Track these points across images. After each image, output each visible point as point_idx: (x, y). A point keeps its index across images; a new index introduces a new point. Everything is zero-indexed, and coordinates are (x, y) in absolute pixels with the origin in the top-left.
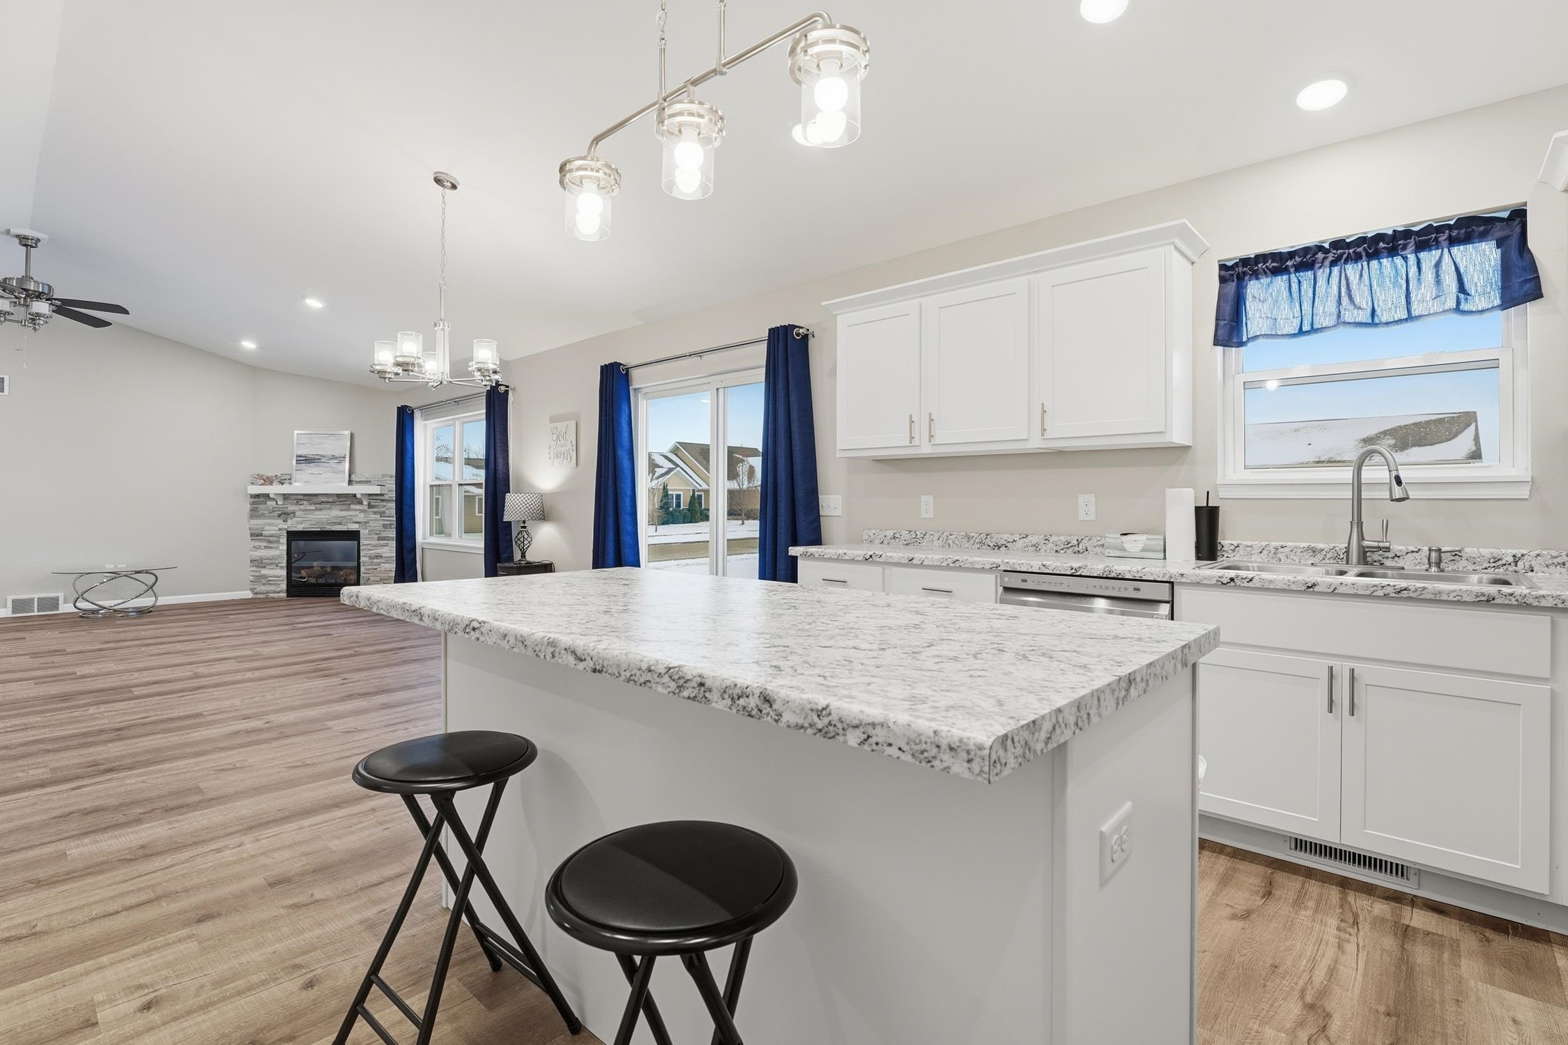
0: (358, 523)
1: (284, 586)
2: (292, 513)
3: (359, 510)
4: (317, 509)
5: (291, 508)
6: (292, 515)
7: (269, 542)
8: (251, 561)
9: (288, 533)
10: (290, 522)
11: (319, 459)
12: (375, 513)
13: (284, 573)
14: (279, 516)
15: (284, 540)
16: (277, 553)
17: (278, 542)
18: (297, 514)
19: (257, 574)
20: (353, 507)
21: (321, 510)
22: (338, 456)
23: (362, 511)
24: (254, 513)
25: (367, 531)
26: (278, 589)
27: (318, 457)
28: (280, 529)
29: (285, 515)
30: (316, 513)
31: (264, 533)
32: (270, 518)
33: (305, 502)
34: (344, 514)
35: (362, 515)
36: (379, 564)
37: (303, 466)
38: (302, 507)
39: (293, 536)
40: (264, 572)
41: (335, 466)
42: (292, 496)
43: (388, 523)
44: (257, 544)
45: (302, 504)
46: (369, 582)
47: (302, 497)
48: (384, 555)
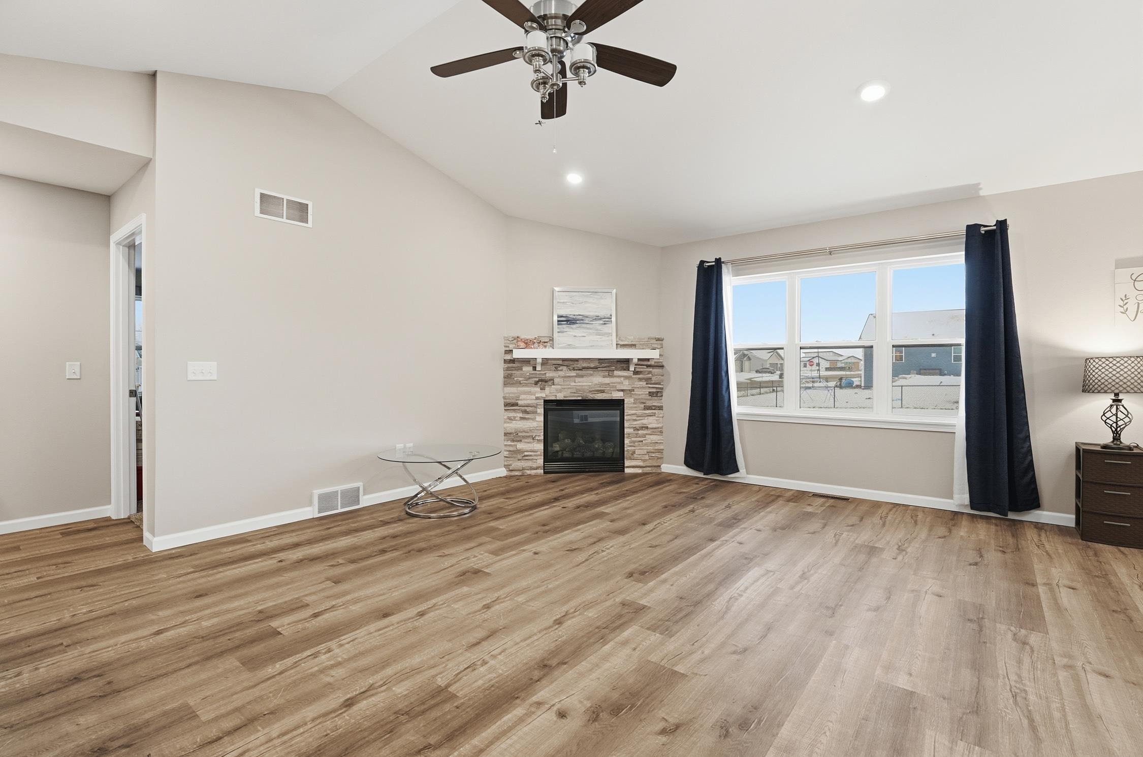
0: (622, 390)
1: (541, 461)
2: (550, 380)
3: (623, 377)
4: (578, 376)
5: (549, 374)
6: (550, 383)
7: (526, 412)
8: (506, 434)
9: (546, 402)
10: (547, 390)
11: (582, 320)
12: (640, 379)
13: (541, 447)
14: (536, 383)
15: (541, 410)
16: (534, 424)
17: (535, 412)
18: (556, 380)
19: (511, 449)
20: (616, 373)
21: (582, 376)
22: (602, 317)
23: (626, 377)
24: (508, 380)
25: (632, 400)
26: (535, 465)
27: (580, 317)
28: (537, 398)
29: (543, 382)
30: (577, 380)
31: (520, 402)
32: (526, 385)
33: (565, 368)
34: (607, 380)
35: (626, 382)
36: (644, 436)
37: (565, 327)
38: (561, 373)
39: (552, 407)
40: (520, 446)
41: (599, 327)
42: (549, 361)
43: (654, 390)
44: (512, 414)
45: (561, 370)
46: (635, 456)
47: (560, 362)
48: (649, 426)
